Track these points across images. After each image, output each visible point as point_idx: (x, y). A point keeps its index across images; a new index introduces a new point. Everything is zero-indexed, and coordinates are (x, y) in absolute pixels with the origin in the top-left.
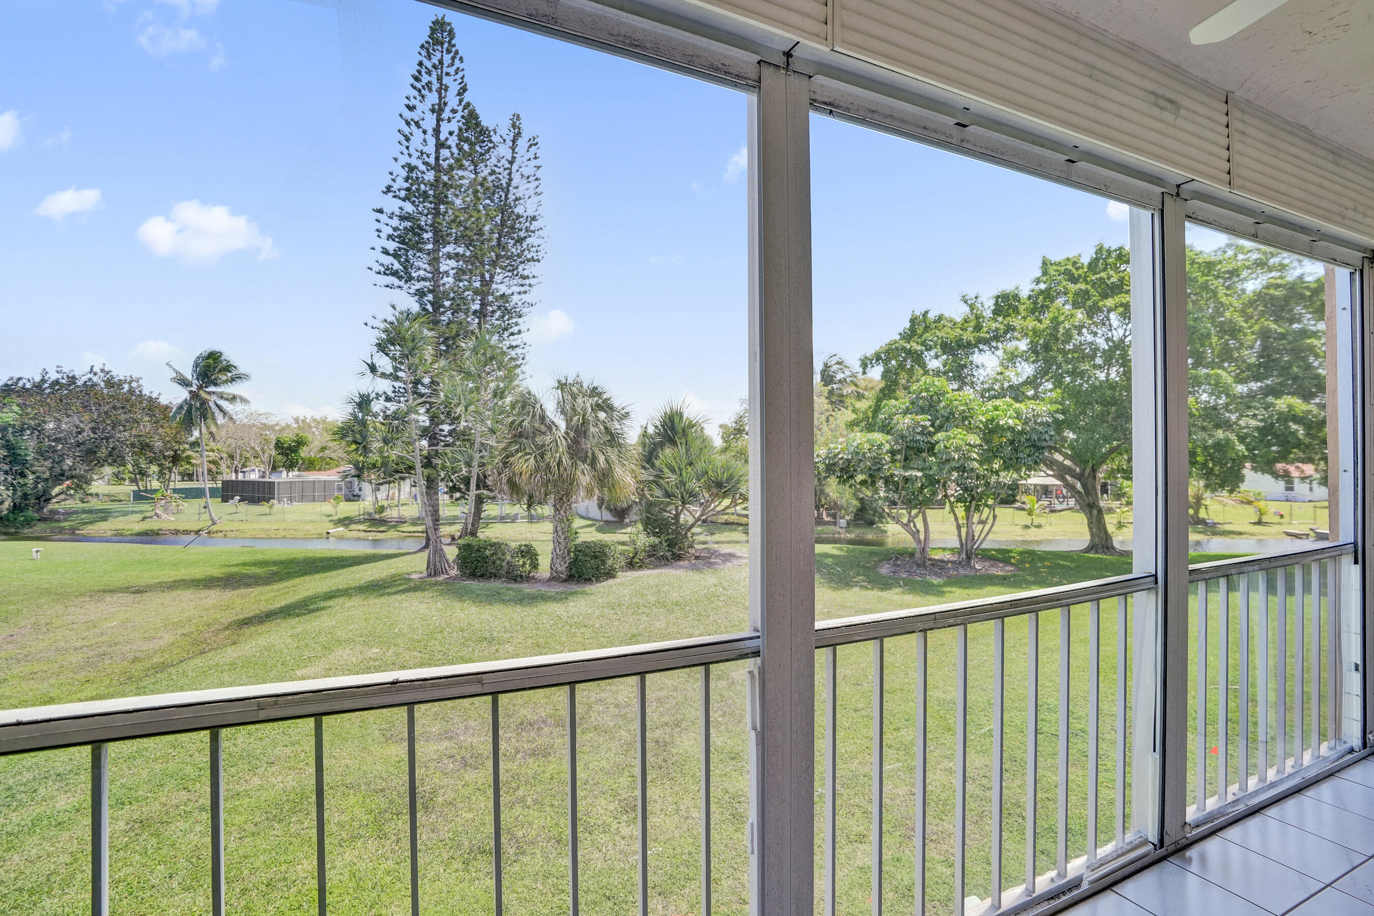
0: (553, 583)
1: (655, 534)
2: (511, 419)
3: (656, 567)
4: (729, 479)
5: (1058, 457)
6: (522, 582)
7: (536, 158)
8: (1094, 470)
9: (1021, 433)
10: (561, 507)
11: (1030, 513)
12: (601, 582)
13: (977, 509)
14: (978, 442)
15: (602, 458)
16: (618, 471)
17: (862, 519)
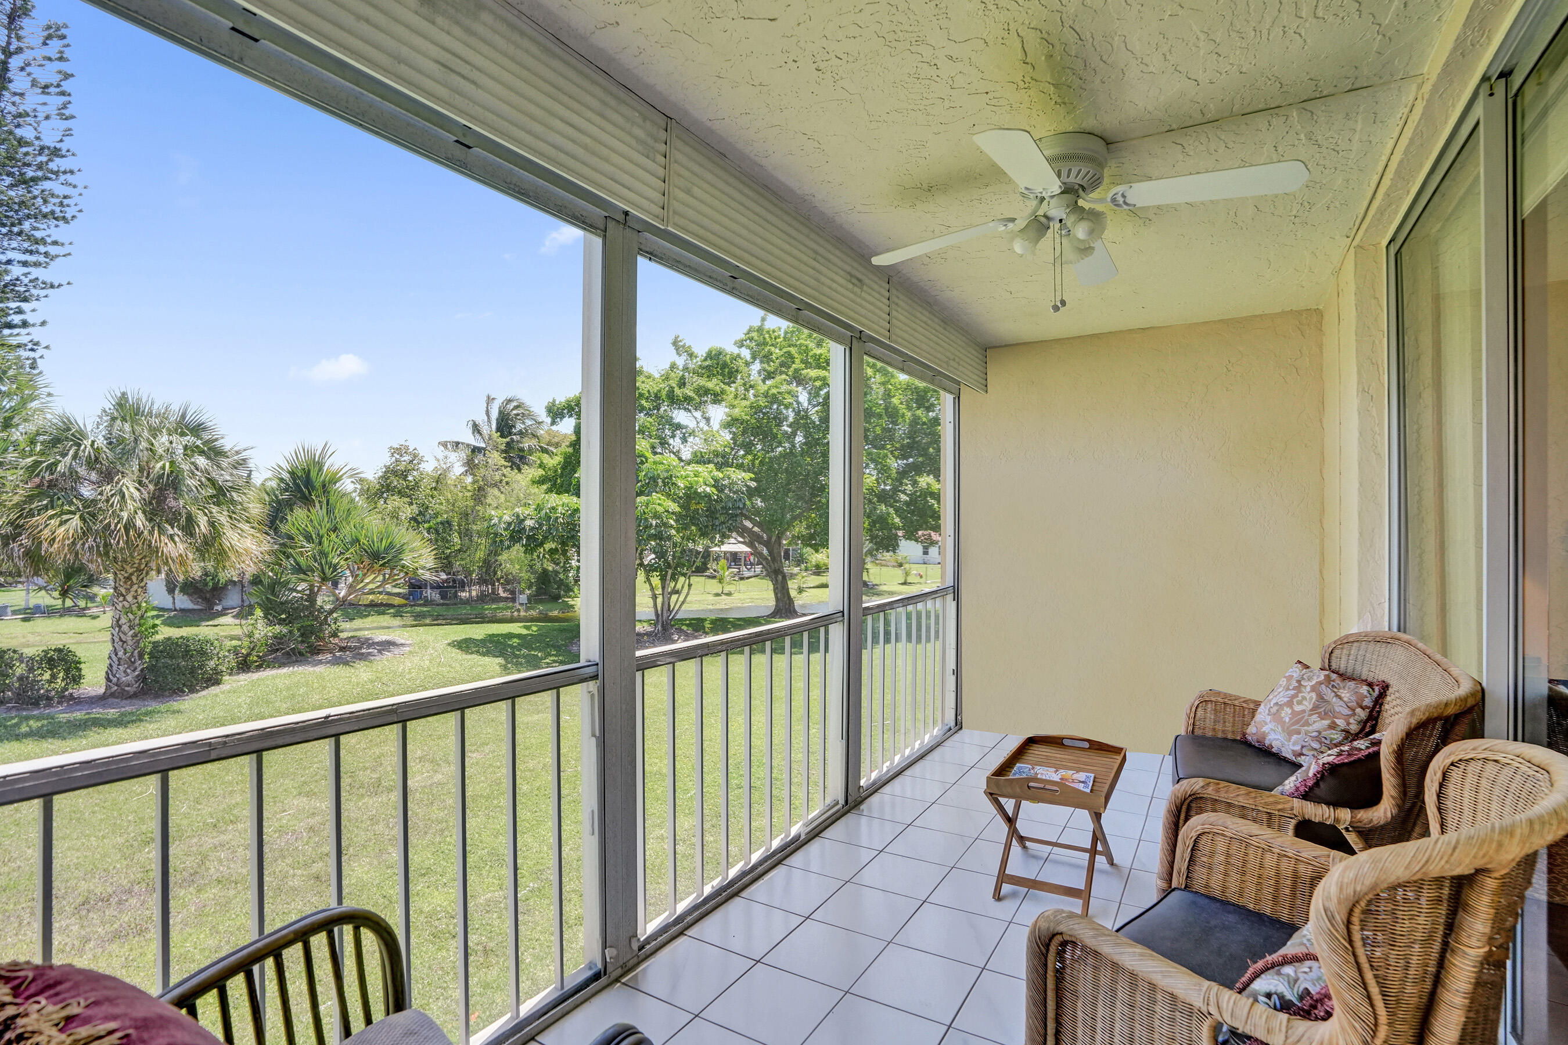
0: (111, 700)
1: (281, 622)
2: (29, 460)
3: (282, 665)
4: (387, 549)
5: (748, 524)
6: (49, 706)
7: (61, 59)
8: (779, 538)
9: (719, 500)
10: (128, 590)
11: (721, 581)
12: (198, 691)
13: (674, 578)
14: (678, 509)
15: (202, 521)
16: (231, 537)
17: (545, 594)
